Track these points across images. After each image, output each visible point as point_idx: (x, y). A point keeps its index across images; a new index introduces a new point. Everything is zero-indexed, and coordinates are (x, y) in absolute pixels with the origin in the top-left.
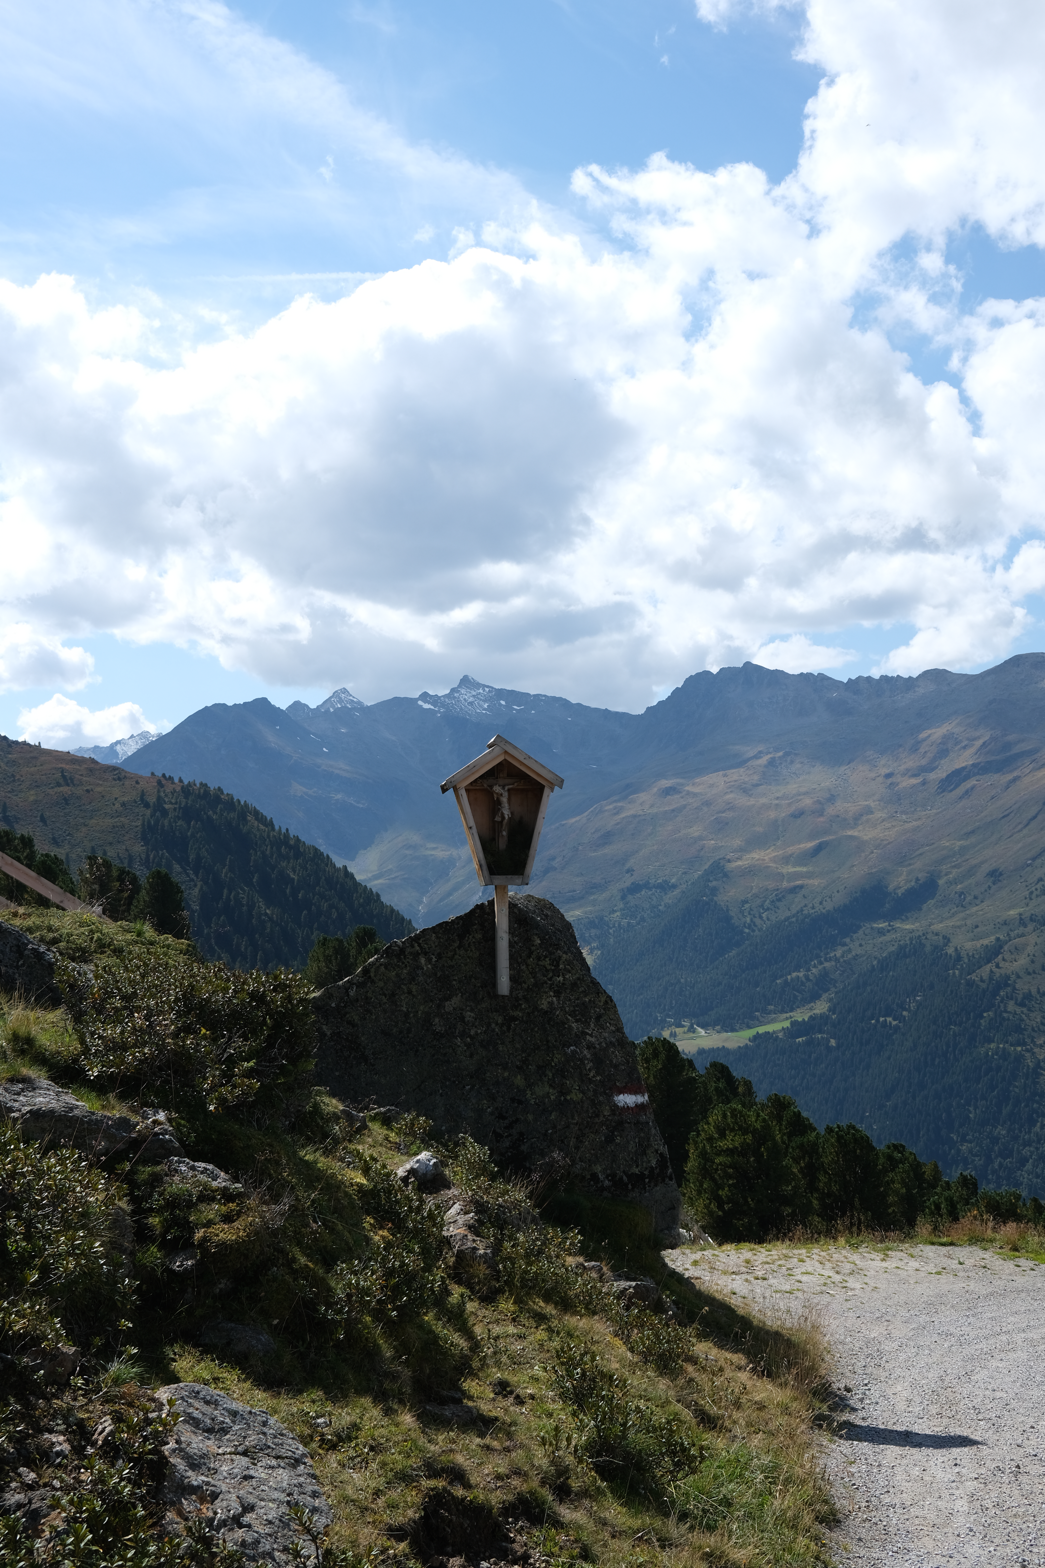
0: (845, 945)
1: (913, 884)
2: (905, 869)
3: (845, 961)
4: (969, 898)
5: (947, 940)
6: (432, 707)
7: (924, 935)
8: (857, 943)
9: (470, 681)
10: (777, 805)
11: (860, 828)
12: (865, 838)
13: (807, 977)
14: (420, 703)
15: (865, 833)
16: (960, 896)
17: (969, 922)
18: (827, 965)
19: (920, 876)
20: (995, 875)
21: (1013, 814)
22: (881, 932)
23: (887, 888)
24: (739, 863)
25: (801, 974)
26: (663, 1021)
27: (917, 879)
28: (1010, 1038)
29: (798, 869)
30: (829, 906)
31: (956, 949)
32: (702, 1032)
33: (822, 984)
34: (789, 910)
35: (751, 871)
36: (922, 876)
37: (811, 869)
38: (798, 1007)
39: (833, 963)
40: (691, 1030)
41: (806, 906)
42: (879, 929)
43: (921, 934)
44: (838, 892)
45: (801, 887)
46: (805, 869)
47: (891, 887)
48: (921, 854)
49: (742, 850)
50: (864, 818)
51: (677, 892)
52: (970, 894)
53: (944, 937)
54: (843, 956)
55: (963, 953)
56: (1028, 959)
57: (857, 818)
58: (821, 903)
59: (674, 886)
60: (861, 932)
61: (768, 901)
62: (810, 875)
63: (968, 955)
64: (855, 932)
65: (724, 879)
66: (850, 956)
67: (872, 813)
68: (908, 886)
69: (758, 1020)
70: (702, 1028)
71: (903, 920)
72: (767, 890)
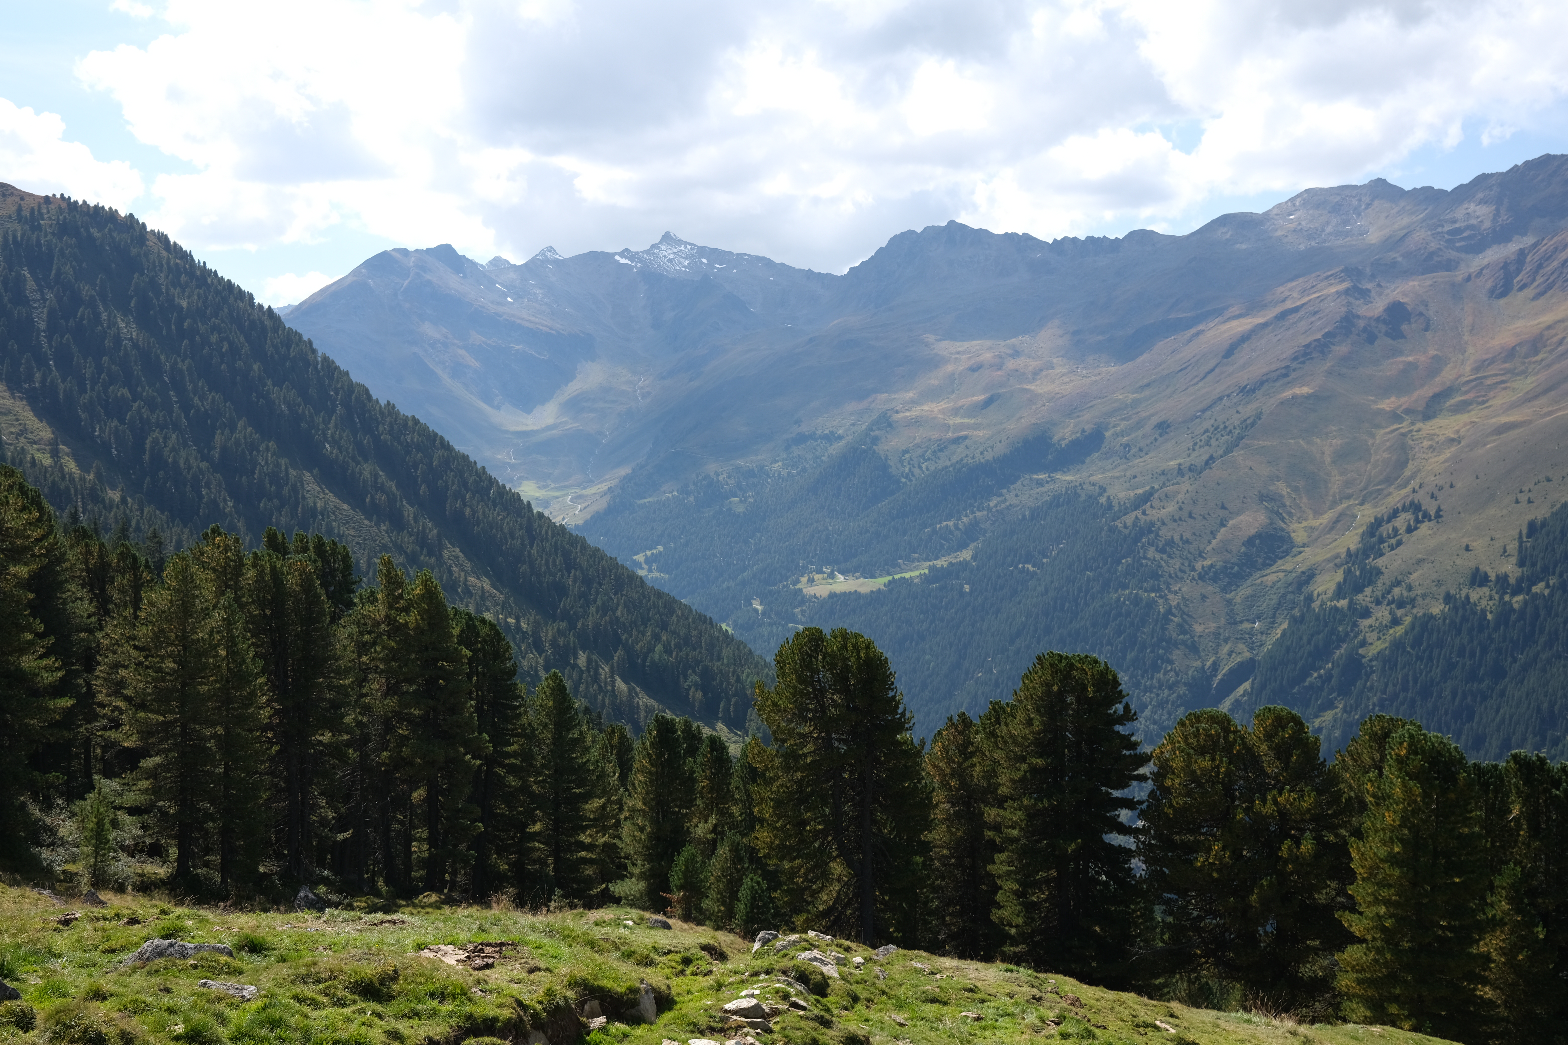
0: (1001, 495)
1: (1078, 435)
2: (1073, 421)
3: (997, 511)
4: (1134, 450)
5: (1103, 490)
6: (629, 262)
7: (1080, 484)
8: (1013, 493)
9: (672, 238)
10: (956, 358)
11: (1038, 382)
12: (1040, 391)
13: (956, 526)
14: (617, 257)
15: (1040, 387)
16: (1125, 448)
17: (1128, 474)
18: (979, 514)
19: (1086, 428)
20: (1163, 427)
21: (1190, 368)
22: (1040, 483)
23: (1051, 439)
24: (908, 414)
25: (951, 523)
26: (805, 568)
27: (1083, 431)
28: (1145, 584)
29: (966, 420)
30: (989, 456)
31: (1109, 498)
32: (841, 577)
33: (971, 533)
34: (950, 460)
35: (917, 422)
36: (1088, 428)
37: (979, 420)
38: (943, 556)
39: (985, 513)
40: (831, 576)
41: (967, 456)
42: (1037, 480)
43: (1078, 484)
44: (1000, 442)
45: (965, 438)
46: (972, 421)
47: (1055, 439)
48: (1091, 407)
49: (913, 402)
50: (1044, 373)
51: (842, 443)
52: (1135, 447)
53: (1101, 487)
54: (996, 506)
55: (1115, 503)
56: (1176, 506)
57: (1036, 373)
58: (982, 453)
59: (840, 438)
60: (1019, 483)
61: (930, 451)
62: (977, 427)
63: (1119, 503)
64: (1013, 483)
65: (888, 429)
66: (1003, 506)
67: (1053, 368)
68: (1074, 437)
69: (900, 567)
70: (842, 574)
71: (1065, 472)
72: (930, 440)
